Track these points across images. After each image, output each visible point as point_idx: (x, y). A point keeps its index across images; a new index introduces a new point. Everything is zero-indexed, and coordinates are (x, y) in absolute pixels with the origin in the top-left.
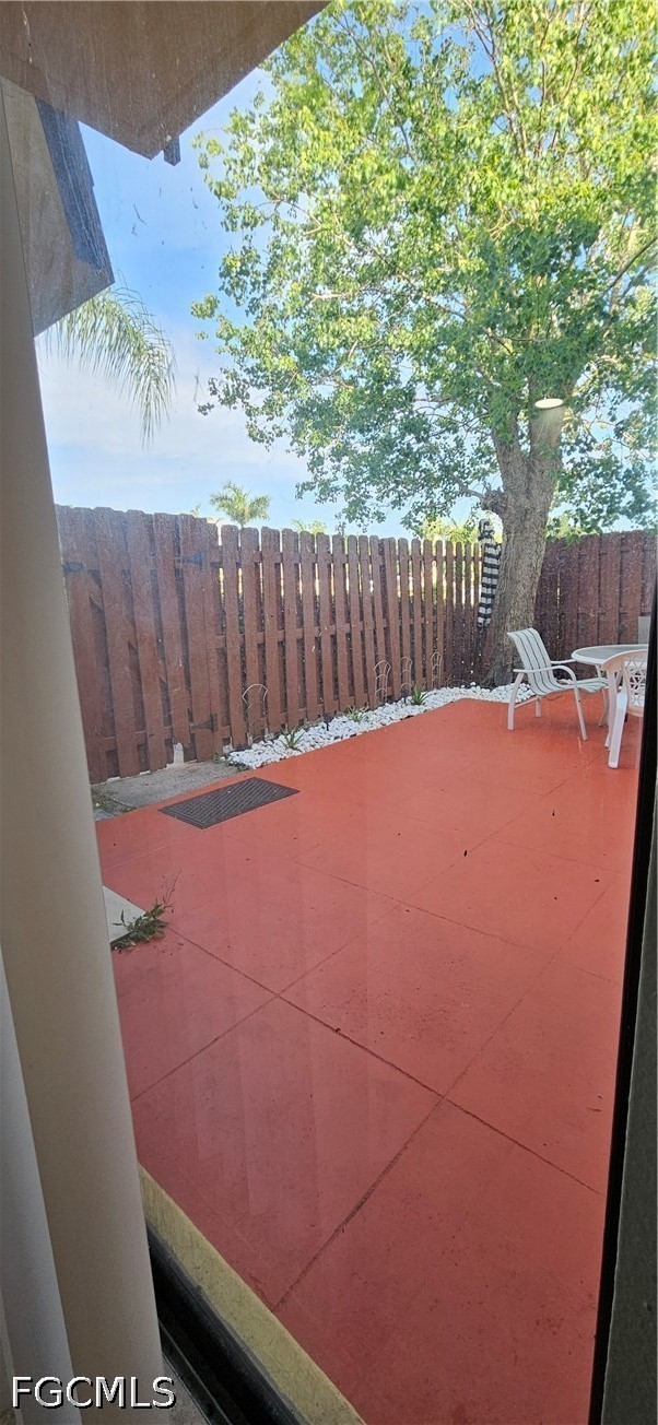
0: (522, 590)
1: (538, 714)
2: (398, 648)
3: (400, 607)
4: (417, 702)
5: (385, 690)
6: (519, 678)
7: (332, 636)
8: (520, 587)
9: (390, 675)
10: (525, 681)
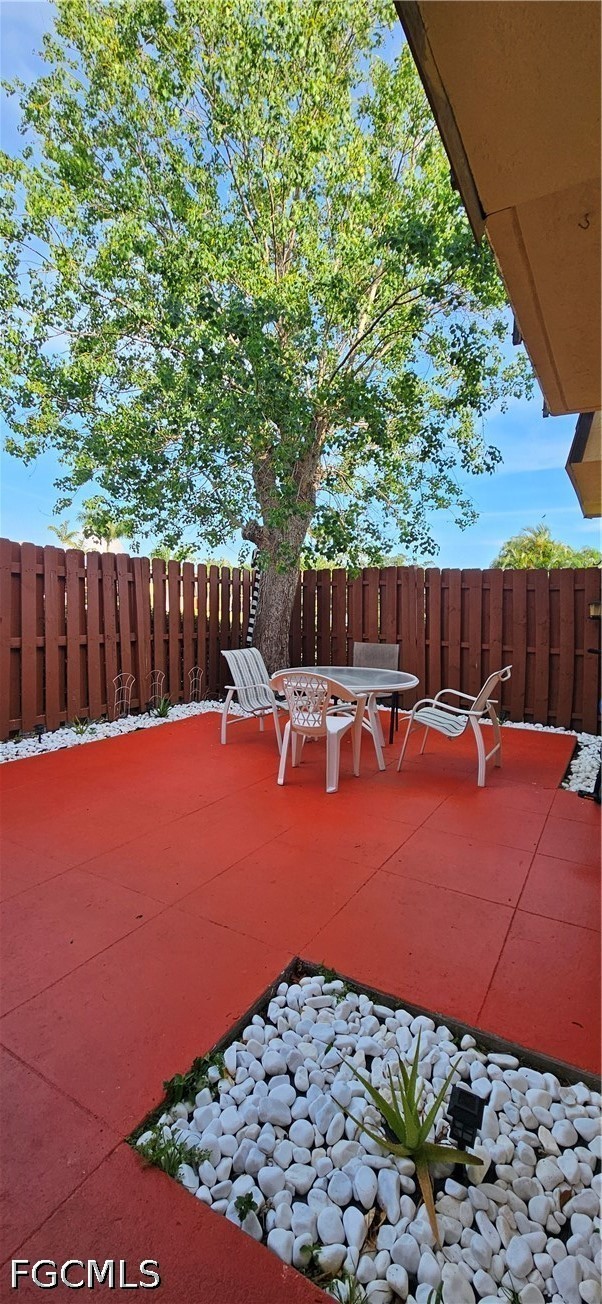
0: (275, 613)
1: (261, 729)
2: (148, 661)
3: (152, 622)
4: (163, 714)
5: (128, 701)
6: (230, 695)
7: (81, 646)
8: (273, 610)
9: (136, 686)
10: (235, 698)
